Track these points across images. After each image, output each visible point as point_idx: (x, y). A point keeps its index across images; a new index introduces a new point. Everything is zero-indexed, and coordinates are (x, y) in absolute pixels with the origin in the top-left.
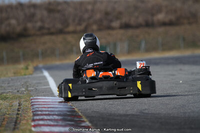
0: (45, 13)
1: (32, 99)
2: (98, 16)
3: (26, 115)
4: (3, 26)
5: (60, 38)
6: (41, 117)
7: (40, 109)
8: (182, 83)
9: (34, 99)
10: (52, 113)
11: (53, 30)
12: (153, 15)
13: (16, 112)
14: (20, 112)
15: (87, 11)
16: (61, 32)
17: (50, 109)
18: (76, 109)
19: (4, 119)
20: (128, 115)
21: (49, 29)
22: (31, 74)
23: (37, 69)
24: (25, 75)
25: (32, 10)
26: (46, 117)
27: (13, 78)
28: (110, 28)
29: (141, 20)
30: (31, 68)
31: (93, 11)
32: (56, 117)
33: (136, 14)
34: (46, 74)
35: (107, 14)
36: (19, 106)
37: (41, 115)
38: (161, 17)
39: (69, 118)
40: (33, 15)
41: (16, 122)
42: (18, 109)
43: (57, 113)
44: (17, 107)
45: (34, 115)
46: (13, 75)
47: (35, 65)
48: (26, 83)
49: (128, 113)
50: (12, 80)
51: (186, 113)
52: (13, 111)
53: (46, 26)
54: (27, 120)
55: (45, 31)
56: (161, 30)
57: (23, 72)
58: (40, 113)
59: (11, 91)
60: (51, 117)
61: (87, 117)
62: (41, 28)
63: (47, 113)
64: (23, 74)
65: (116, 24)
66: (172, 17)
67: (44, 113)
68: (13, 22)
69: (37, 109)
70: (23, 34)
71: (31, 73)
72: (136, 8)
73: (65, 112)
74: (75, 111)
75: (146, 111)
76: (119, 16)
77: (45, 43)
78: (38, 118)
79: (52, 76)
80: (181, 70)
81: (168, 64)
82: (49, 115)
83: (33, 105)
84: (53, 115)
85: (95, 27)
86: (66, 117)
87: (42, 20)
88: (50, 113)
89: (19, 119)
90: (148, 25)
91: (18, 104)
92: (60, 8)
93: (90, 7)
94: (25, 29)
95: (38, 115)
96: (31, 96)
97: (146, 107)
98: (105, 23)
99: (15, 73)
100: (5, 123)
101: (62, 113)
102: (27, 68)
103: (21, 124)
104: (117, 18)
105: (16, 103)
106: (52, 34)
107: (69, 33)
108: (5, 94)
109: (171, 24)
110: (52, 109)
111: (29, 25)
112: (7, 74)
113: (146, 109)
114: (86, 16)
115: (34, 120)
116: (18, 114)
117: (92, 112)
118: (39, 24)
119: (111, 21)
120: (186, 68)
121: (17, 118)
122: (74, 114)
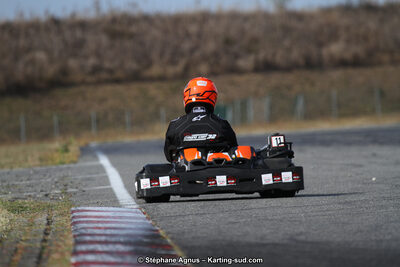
0: (104, 39)
1: (73, 212)
2: (211, 46)
3: (60, 243)
4: (21, 66)
5: (134, 89)
6: (91, 247)
7: (89, 231)
8: (377, 183)
9: (78, 211)
10: (113, 239)
11: (119, 74)
12: (321, 45)
13: (42, 236)
14: (49, 237)
15: (188, 35)
16: (136, 77)
17: (108, 232)
18: (162, 232)
19: (16, 250)
20: (264, 245)
21: (111, 71)
22: (75, 162)
23: (85, 151)
24: (63, 163)
25: (79, 34)
26: (99, 248)
27: (38, 169)
28: (234, 70)
29: (296, 55)
30: (74, 148)
31: (199, 35)
32: (121, 248)
33: (287, 43)
34: (104, 161)
35: (228, 42)
36: (48, 224)
37: (91, 242)
38: (336, 49)
39: (147, 249)
40: (80, 44)
41: (40, 257)
42: (46, 230)
43: (122, 239)
44: (43, 227)
45: (78, 243)
46: (37, 163)
47: (82, 143)
48: (63, 178)
49: (265, 242)
50: (36, 173)
51: (381, 241)
52: (35, 235)
53: (107, 64)
54: (62, 254)
55: (104, 75)
56: (337, 74)
57: (58, 157)
58: (88, 238)
59: (32, 194)
60: (110, 248)
61: (184, 248)
62: (96, 70)
63: (103, 238)
64: (58, 161)
65: (246, 62)
66: (358, 50)
67: (98, 238)
68: (41, 56)
69: (83, 231)
70: (60, 82)
71: (75, 159)
72: (287, 30)
73: (140, 238)
74: (158, 236)
75: (302, 238)
76: (252, 46)
77: (103, 100)
78: (83, 248)
79: (114, 165)
80: (374, 155)
81: (349, 144)
82: (106, 243)
83: (75, 223)
84: (115, 243)
85: (204, 68)
86: (141, 248)
87: (98, 54)
88: (109, 239)
89: (46, 251)
90: (311, 64)
91: (46, 222)
92: (134, 29)
93: (193, 29)
94: (65, 72)
95: (85, 243)
96: (73, 205)
97: (303, 230)
98: (224, 60)
99: (41, 160)
100: (17, 258)
101: (132, 240)
102: (66, 150)
103: (50, 260)
104: (249, 51)
105: (42, 219)
106: (117, 81)
107: (152, 79)
108: (20, 201)
109: (356, 63)
110: (113, 232)
111: (73, 63)
112: (26, 160)
113: (301, 233)
114: (186, 46)
115: (75, 253)
116: (44, 241)
117: (193, 238)
118: (92, 61)
119: (237, 56)
120: (386, 151)
121: (43, 248)
122: (157, 241)
